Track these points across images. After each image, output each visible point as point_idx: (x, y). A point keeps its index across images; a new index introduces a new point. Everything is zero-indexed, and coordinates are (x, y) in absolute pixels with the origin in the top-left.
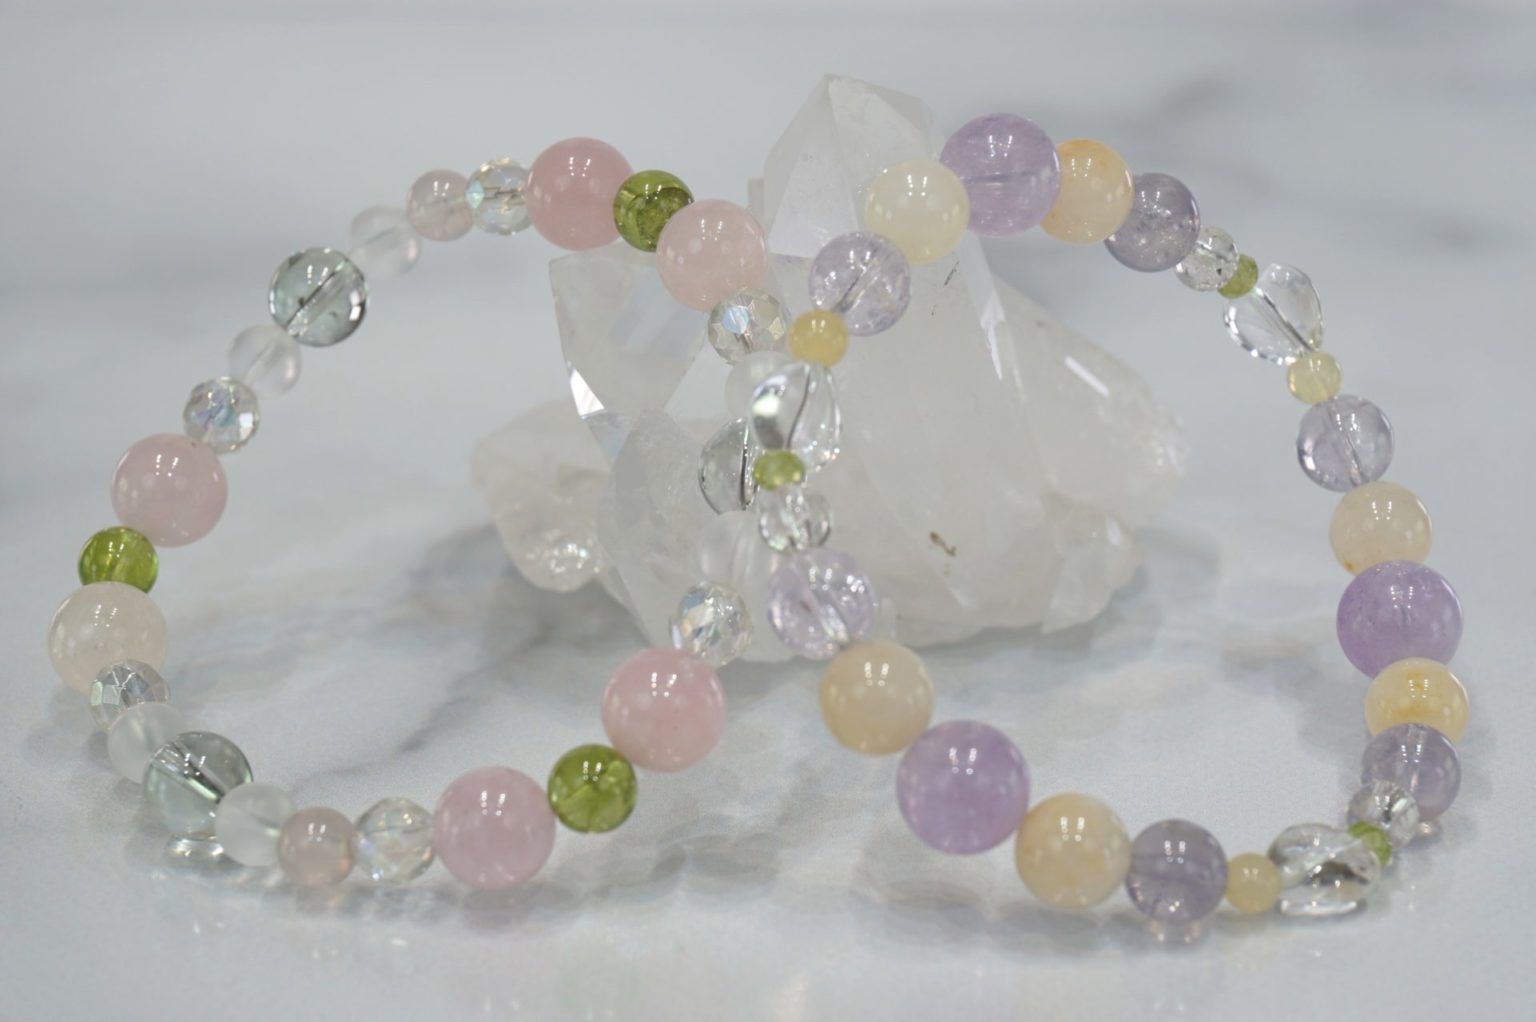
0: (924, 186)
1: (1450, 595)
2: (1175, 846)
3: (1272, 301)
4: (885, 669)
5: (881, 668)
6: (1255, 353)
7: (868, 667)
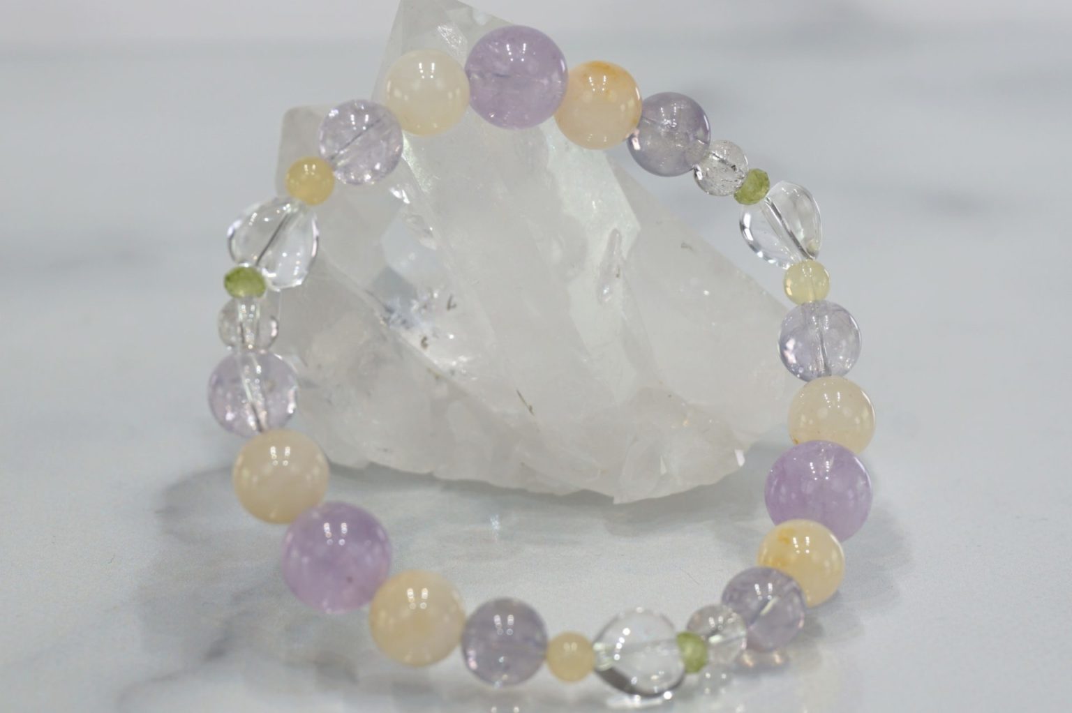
0: (433, 72)
1: (862, 471)
2: (504, 620)
3: (780, 212)
4: (288, 451)
5: (284, 451)
6: (760, 254)
7: (273, 450)
